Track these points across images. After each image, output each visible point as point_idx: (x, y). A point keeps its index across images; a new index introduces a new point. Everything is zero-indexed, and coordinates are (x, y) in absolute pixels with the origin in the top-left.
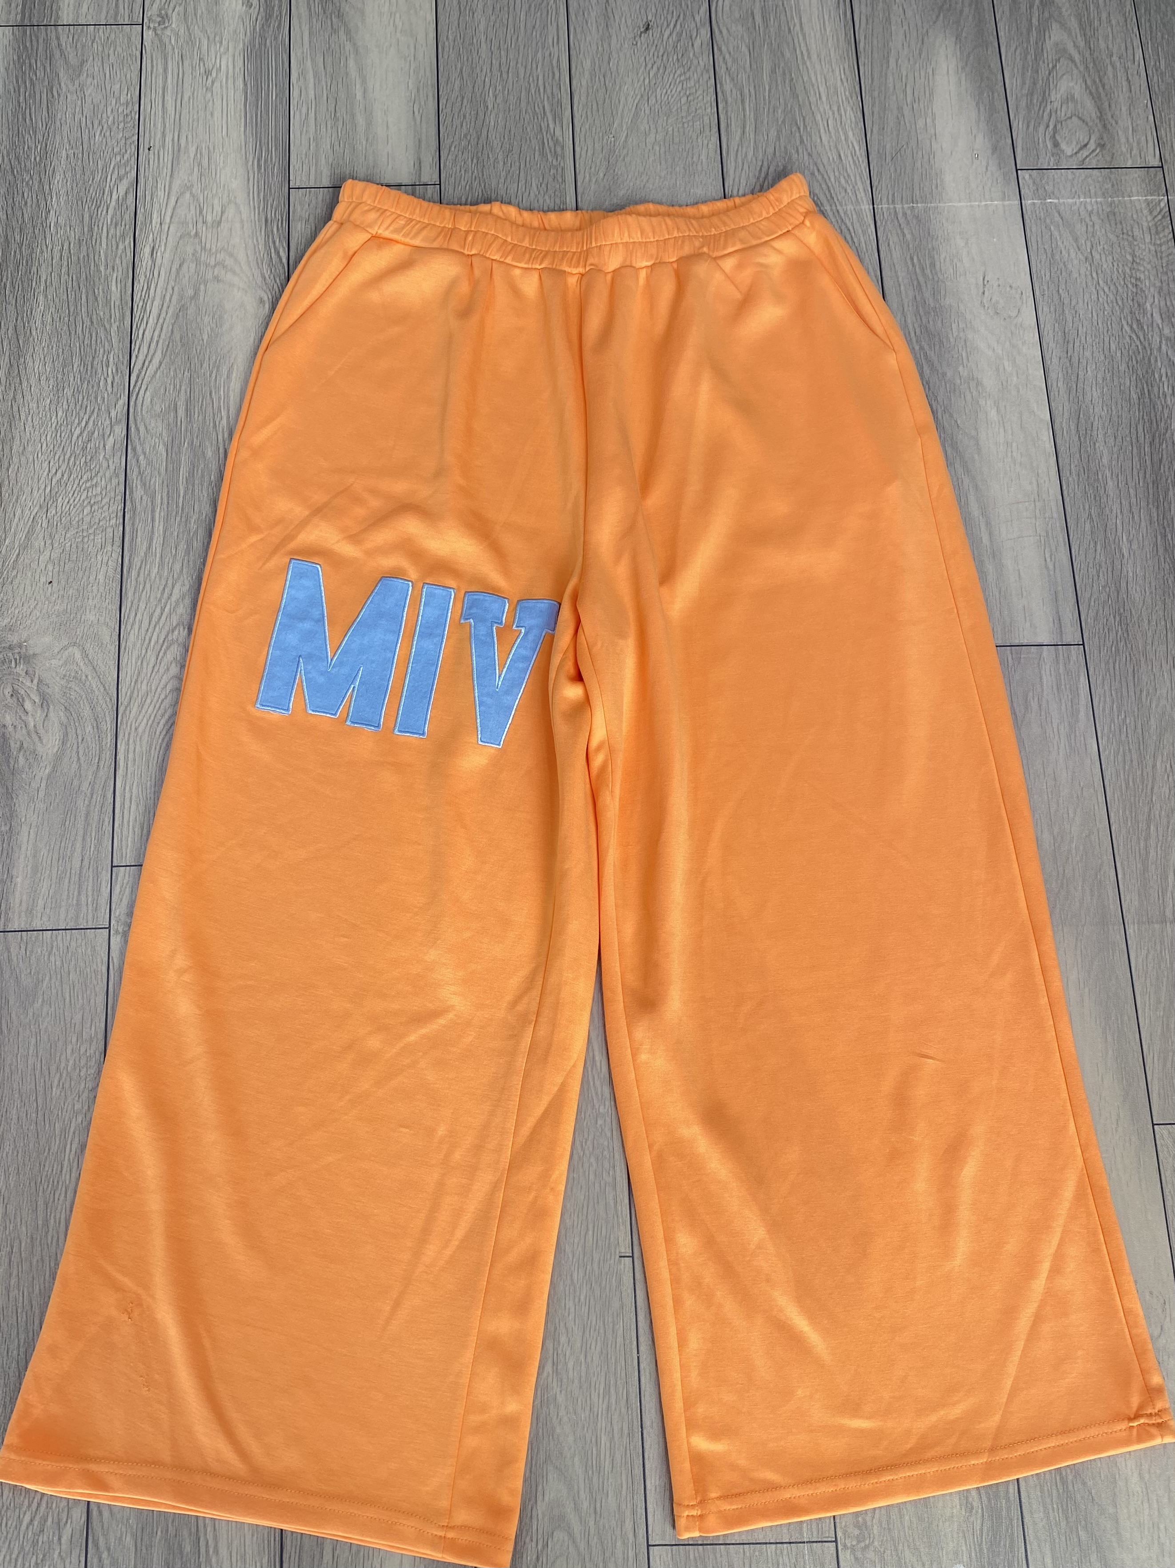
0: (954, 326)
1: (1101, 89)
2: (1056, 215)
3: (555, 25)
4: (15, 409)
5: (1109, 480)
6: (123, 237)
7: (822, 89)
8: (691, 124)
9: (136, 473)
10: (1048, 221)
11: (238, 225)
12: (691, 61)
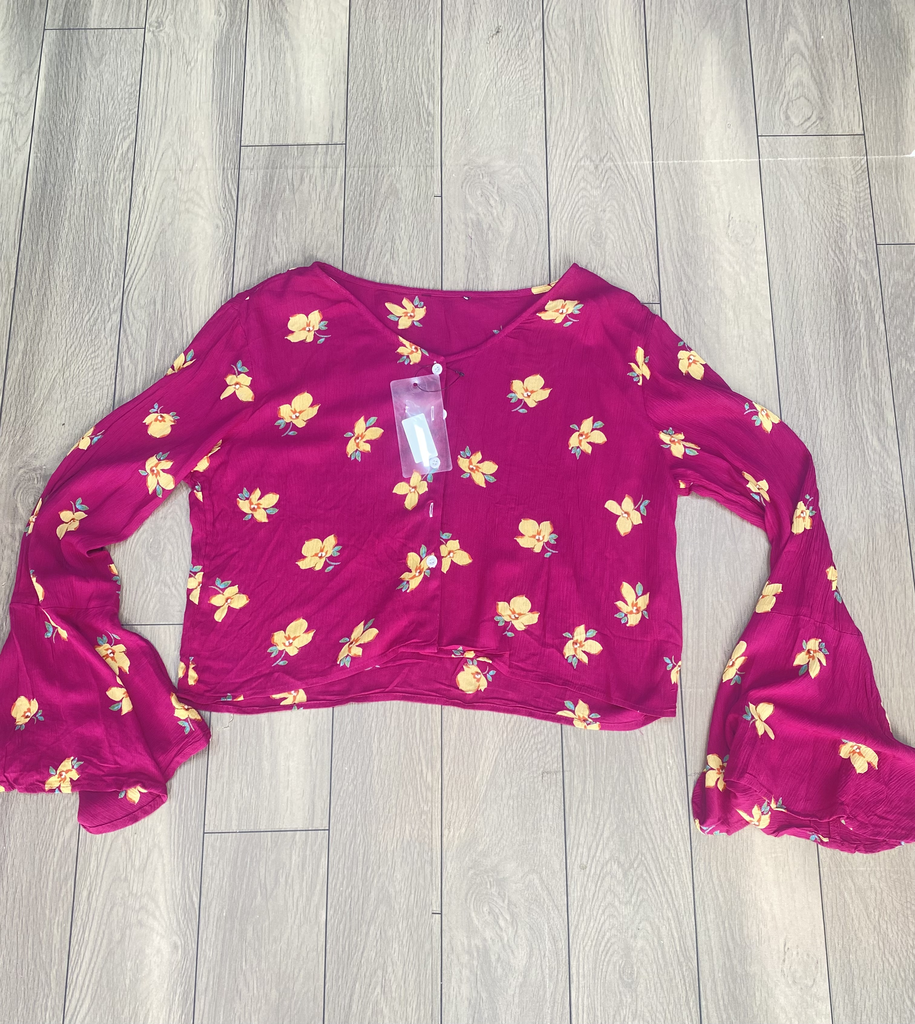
0: (706, 250)
1: (823, 77)
2: (785, 169)
3: (432, 28)
4: (45, 301)
5: (812, 364)
6: (124, 179)
7: (620, 77)
8: (525, 101)
9: (125, 348)
10: (778, 174)
11: (204, 172)
12: (528, 57)
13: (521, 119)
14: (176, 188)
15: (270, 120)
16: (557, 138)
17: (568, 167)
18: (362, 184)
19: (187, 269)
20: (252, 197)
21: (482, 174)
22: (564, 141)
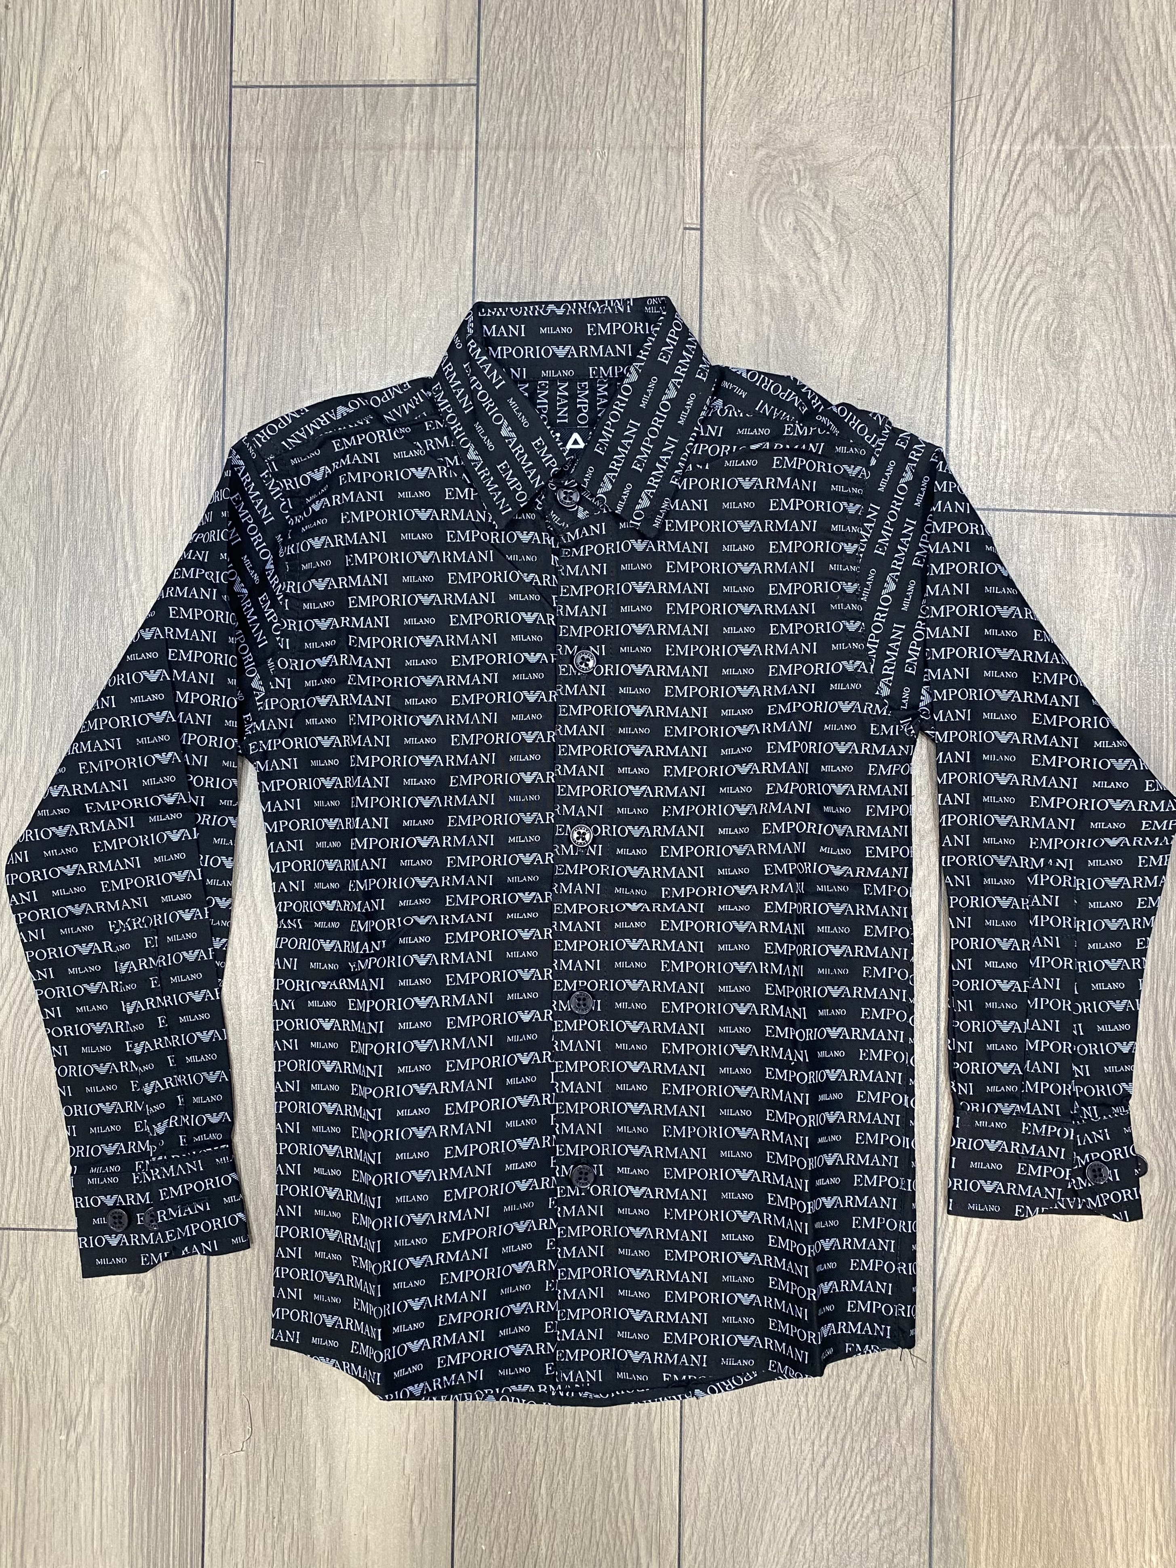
13: (897, 23)
14: (84, 196)
15: (299, 17)
16: (979, 75)
17: (1003, 156)
18: (515, 194)
19: (118, 405)
20: (262, 225)
21: (798, 171)
22: (995, 86)
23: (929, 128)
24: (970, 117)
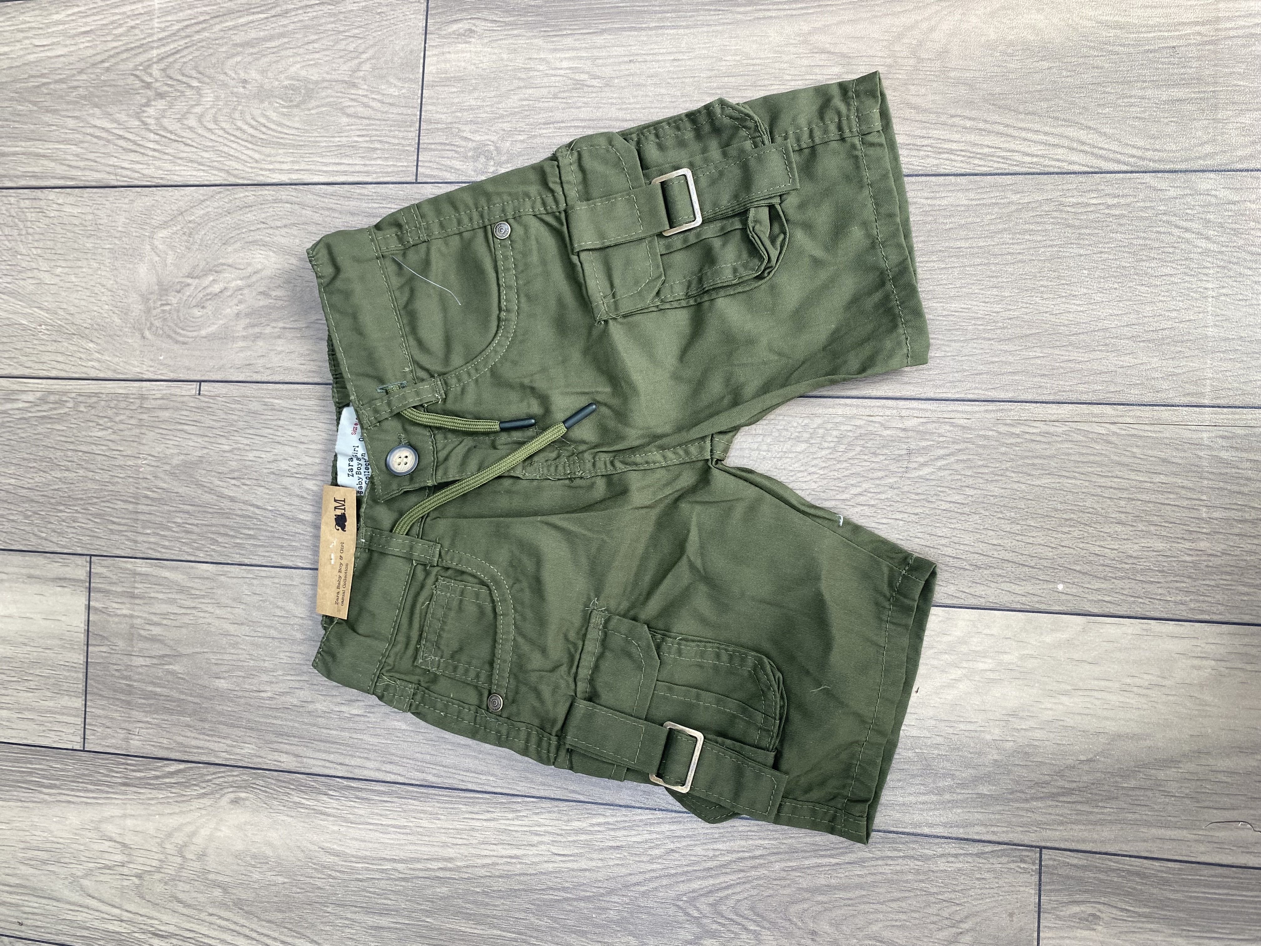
13: (62, 231)
14: (157, 876)
15: (37, 694)
16: (100, 167)
17: (157, 147)
18: (169, 529)
19: (315, 864)
20: (183, 733)
21: (162, 305)
22: (109, 155)
23: (135, 204)
24: (128, 173)
